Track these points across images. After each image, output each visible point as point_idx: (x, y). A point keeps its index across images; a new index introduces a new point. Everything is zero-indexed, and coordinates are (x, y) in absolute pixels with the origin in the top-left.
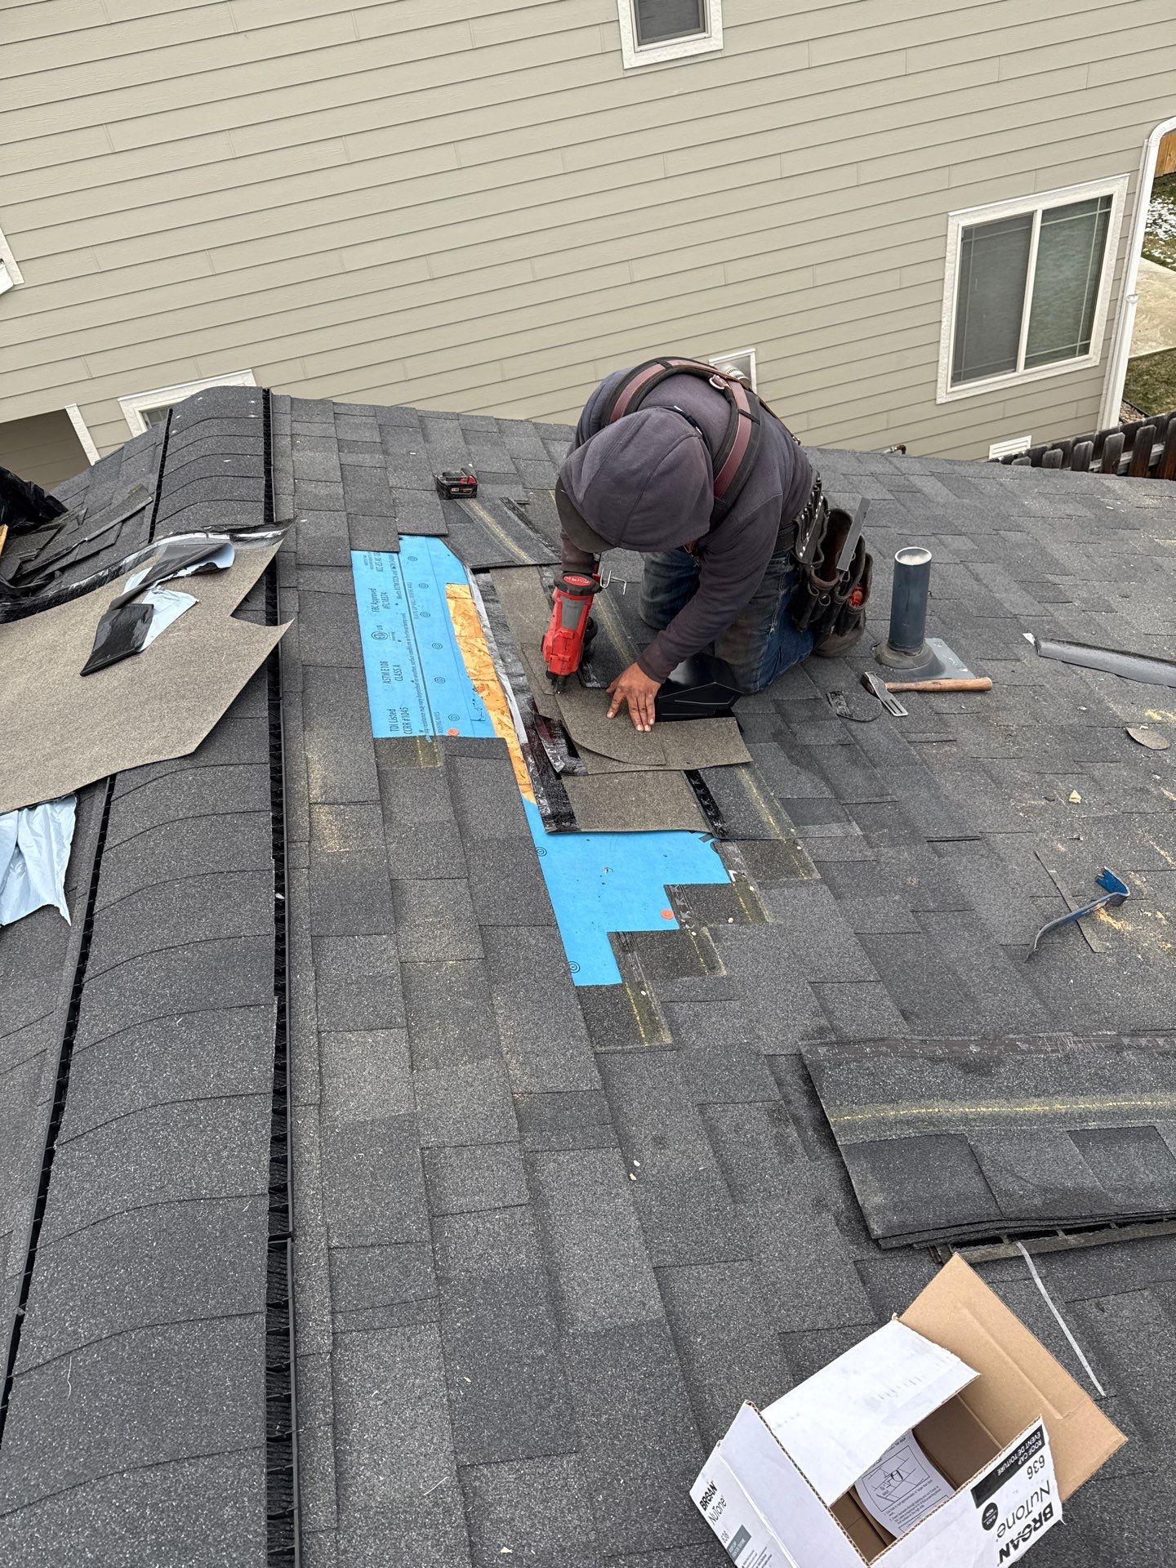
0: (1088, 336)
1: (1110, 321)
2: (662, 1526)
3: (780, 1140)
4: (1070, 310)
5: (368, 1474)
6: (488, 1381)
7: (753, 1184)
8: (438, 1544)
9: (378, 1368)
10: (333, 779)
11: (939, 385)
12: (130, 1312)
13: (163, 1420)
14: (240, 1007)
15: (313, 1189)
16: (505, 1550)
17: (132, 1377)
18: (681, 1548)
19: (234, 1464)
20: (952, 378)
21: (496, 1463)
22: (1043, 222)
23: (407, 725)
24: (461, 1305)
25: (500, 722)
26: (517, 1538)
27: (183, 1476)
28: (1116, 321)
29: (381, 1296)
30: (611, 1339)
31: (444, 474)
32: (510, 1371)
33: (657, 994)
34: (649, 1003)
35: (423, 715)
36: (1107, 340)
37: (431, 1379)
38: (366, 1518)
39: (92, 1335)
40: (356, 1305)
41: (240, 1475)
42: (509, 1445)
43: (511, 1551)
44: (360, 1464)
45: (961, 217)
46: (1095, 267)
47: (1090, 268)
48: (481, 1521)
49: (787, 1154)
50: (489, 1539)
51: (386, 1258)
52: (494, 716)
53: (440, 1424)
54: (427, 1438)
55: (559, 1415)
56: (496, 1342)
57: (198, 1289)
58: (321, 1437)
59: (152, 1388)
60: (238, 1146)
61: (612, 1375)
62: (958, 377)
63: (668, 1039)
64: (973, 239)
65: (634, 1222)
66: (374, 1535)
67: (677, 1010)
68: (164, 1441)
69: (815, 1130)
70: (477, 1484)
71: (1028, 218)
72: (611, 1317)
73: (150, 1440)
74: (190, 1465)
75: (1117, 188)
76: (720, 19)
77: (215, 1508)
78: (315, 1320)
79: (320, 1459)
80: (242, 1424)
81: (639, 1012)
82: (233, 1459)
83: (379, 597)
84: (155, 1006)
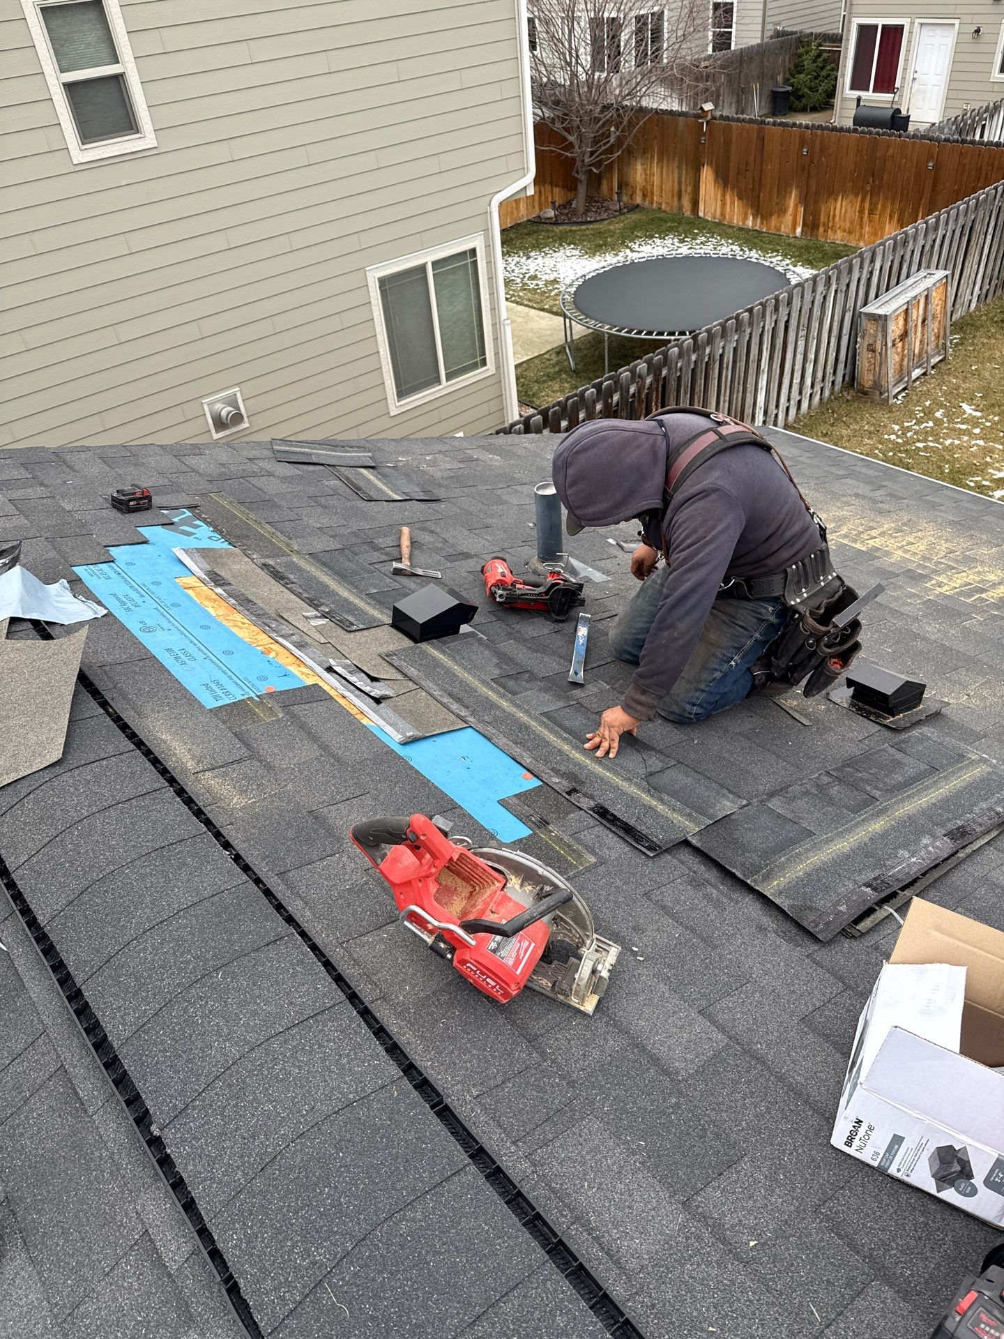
0: (483, 352)
1: (495, 339)
2: (829, 1174)
3: (707, 897)
4: (467, 334)
5: (626, 1244)
6: (655, 1137)
7: (714, 933)
8: (709, 1264)
9: (575, 1167)
10: (197, 750)
11: (389, 402)
12: (362, 1217)
13: (458, 1282)
14: (268, 945)
15: (428, 1061)
16: (752, 1244)
17: (403, 1264)
18: (849, 1182)
19: (538, 1283)
20: (397, 395)
21: (702, 1189)
22: (433, 270)
23: (227, 694)
24: (596, 1095)
25: (303, 673)
26: (754, 1231)
27: (506, 1314)
28: (499, 339)
29: (537, 1115)
30: (709, 1071)
31: (118, 491)
32: (664, 1123)
33: (563, 831)
34: (562, 839)
35: (236, 683)
36: (497, 354)
37: (617, 1155)
38: (648, 1274)
39: (336, 1255)
40: (524, 1131)
41: (548, 1289)
42: (701, 1172)
43: (756, 1242)
44: (615, 1240)
45: (375, 270)
46: (476, 301)
47: (473, 301)
48: (722, 1233)
49: (718, 905)
50: (736, 1242)
51: (520, 1087)
52: (294, 669)
53: (647, 1182)
54: (646, 1196)
55: (717, 1137)
56: (639, 1108)
57: (406, 1170)
58: (576, 1234)
59: (428, 1263)
60: (350, 1050)
61: (727, 1094)
62: (401, 394)
63: (593, 860)
64: (387, 287)
65: (664, 988)
66: (663, 1283)
67: (583, 837)
68: (471, 1297)
69: (722, 884)
70: (701, 1210)
71: (422, 268)
72: (697, 1057)
73: (459, 1302)
74: (505, 1303)
75: (477, 243)
76: (150, 123)
77: (549, 1323)
78: (506, 1154)
79: (587, 1251)
80: (520, 1252)
81: (560, 847)
82: (534, 1281)
83: (124, 600)
84: (186, 973)
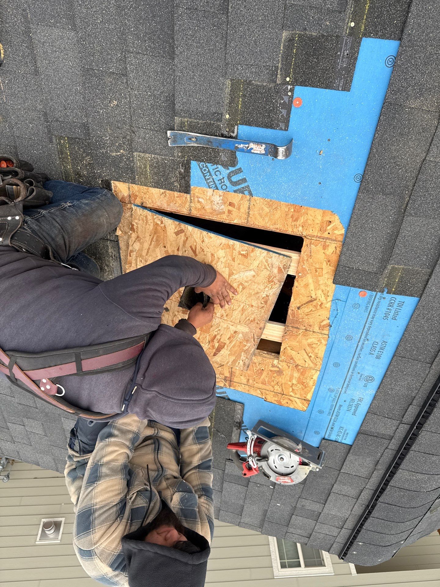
33: (344, 21)
35: (376, 311)
83: (353, 408)
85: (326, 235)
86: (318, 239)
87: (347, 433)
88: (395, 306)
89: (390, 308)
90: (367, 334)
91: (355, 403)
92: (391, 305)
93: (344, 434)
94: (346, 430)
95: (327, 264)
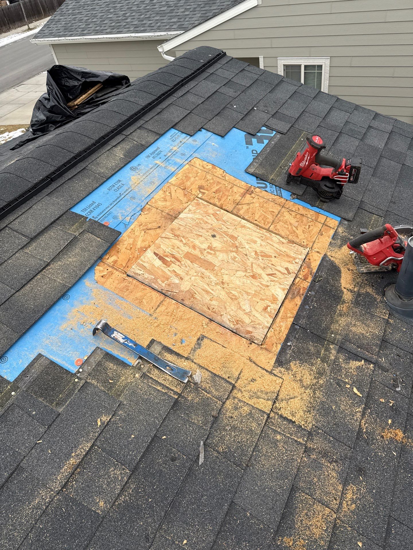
85: (110, 269)
86: (118, 269)
87: (171, 136)
88: (89, 210)
89: (93, 210)
90: (118, 198)
91: (153, 155)
92: (91, 212)
93: (173, 137)
94: (171, 139)
95: (120, 250)
